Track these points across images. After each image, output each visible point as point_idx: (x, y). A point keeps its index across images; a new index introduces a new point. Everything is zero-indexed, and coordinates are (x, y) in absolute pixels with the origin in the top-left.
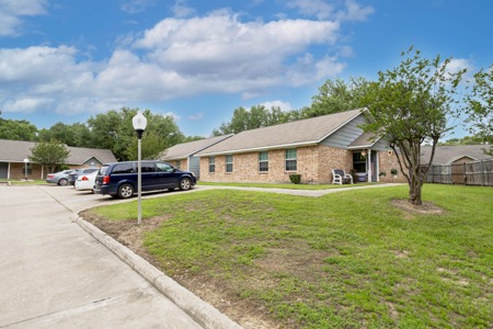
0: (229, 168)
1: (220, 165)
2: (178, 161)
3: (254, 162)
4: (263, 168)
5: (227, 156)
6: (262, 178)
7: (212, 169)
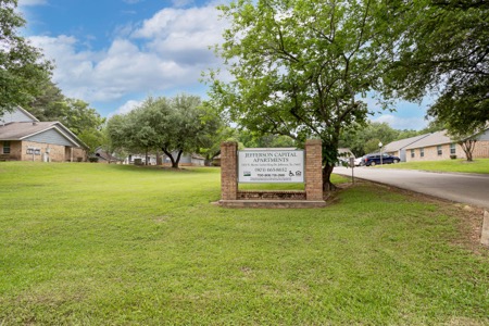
0: (422, 155)
1: (417, 153)
2: (393, 153)
3: (435, 150)
4: (440, 153)
5: (421, 149)
6: (439, 159)
7: (413, 156)
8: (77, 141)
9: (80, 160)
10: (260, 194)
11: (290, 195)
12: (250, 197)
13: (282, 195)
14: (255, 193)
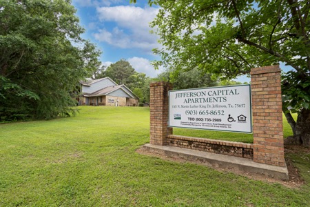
8: (133, 95)
9: (134, 105)
10: (190, 142)
11: (228, 148)
12: (179, 145)
13: (217, 147)
14: (184, 140)
